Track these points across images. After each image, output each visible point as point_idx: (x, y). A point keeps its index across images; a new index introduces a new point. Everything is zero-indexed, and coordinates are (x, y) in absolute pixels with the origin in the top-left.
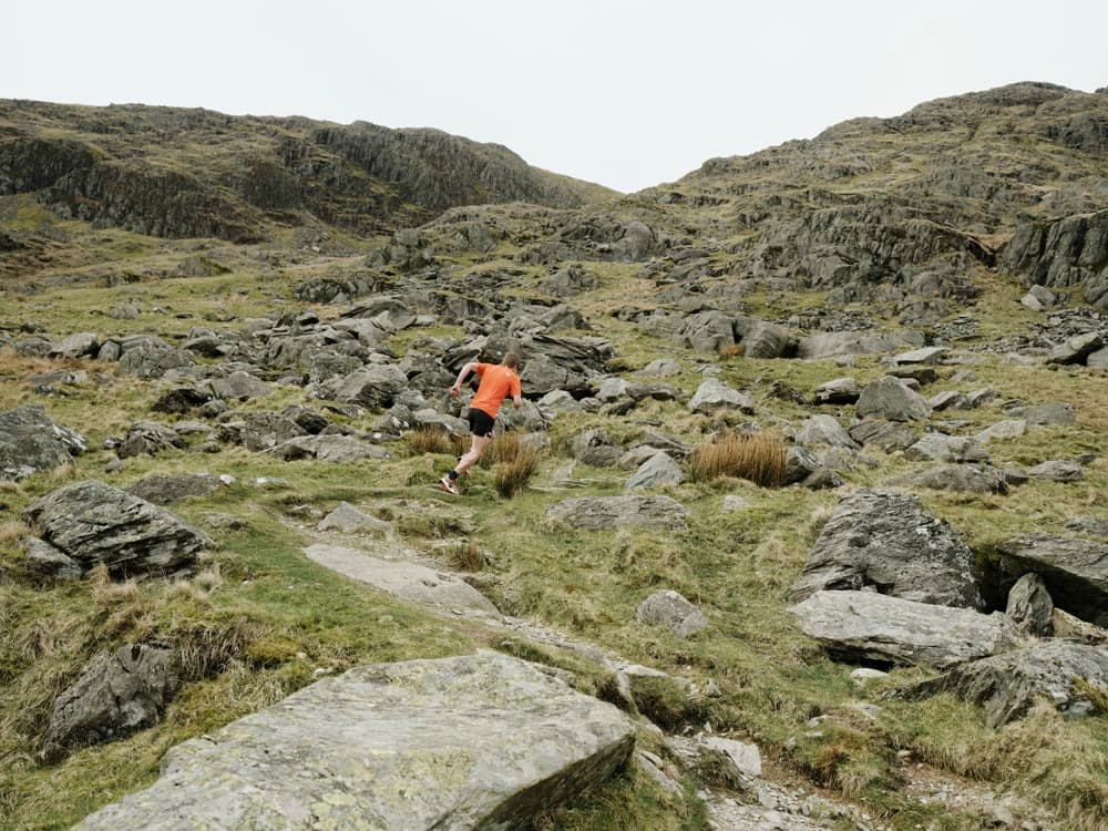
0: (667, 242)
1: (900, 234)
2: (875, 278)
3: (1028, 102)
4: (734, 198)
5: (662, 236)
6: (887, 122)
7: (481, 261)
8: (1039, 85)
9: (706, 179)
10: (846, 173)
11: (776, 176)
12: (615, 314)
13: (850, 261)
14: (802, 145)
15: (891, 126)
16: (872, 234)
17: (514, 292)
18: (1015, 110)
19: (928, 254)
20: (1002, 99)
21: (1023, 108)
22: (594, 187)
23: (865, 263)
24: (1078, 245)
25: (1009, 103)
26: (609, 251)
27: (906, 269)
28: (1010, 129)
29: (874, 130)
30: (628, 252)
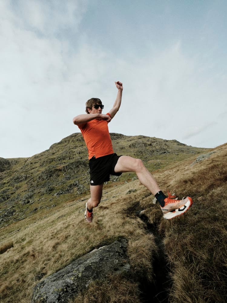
0: (29, 176)
1: (52, 171)
2: (50, 177)
3: (74, 136)
4: (40, 161)
5: (28, 176)
6: (58, 143)
7: (2, 188)
8: (76, 133)
9: (35, 159)
10: (53, 154)
11: (44, 156)
12: (22, 192)
13: (47, 176)
14: (47, 151)
15: (59, 143)
16: (49, 172)
17: (9, 193)
18: (73, 137)
19: (55, 172)
20: (71, 136)
21: (74, 137)
22: (19, 158)
23: (49, 175)
24: (67, 168)
25: (72, 137)
26: (21, 180)
27: (53, 175)
28: (73, 140)
29: (57, 145)
30: (24, 179)
